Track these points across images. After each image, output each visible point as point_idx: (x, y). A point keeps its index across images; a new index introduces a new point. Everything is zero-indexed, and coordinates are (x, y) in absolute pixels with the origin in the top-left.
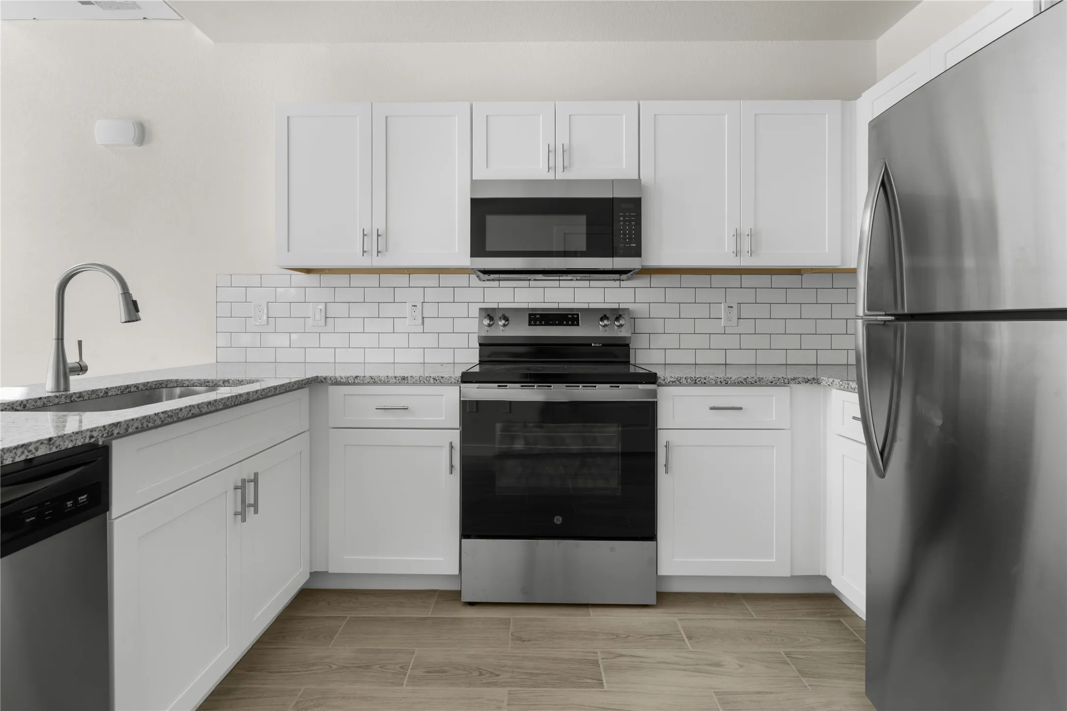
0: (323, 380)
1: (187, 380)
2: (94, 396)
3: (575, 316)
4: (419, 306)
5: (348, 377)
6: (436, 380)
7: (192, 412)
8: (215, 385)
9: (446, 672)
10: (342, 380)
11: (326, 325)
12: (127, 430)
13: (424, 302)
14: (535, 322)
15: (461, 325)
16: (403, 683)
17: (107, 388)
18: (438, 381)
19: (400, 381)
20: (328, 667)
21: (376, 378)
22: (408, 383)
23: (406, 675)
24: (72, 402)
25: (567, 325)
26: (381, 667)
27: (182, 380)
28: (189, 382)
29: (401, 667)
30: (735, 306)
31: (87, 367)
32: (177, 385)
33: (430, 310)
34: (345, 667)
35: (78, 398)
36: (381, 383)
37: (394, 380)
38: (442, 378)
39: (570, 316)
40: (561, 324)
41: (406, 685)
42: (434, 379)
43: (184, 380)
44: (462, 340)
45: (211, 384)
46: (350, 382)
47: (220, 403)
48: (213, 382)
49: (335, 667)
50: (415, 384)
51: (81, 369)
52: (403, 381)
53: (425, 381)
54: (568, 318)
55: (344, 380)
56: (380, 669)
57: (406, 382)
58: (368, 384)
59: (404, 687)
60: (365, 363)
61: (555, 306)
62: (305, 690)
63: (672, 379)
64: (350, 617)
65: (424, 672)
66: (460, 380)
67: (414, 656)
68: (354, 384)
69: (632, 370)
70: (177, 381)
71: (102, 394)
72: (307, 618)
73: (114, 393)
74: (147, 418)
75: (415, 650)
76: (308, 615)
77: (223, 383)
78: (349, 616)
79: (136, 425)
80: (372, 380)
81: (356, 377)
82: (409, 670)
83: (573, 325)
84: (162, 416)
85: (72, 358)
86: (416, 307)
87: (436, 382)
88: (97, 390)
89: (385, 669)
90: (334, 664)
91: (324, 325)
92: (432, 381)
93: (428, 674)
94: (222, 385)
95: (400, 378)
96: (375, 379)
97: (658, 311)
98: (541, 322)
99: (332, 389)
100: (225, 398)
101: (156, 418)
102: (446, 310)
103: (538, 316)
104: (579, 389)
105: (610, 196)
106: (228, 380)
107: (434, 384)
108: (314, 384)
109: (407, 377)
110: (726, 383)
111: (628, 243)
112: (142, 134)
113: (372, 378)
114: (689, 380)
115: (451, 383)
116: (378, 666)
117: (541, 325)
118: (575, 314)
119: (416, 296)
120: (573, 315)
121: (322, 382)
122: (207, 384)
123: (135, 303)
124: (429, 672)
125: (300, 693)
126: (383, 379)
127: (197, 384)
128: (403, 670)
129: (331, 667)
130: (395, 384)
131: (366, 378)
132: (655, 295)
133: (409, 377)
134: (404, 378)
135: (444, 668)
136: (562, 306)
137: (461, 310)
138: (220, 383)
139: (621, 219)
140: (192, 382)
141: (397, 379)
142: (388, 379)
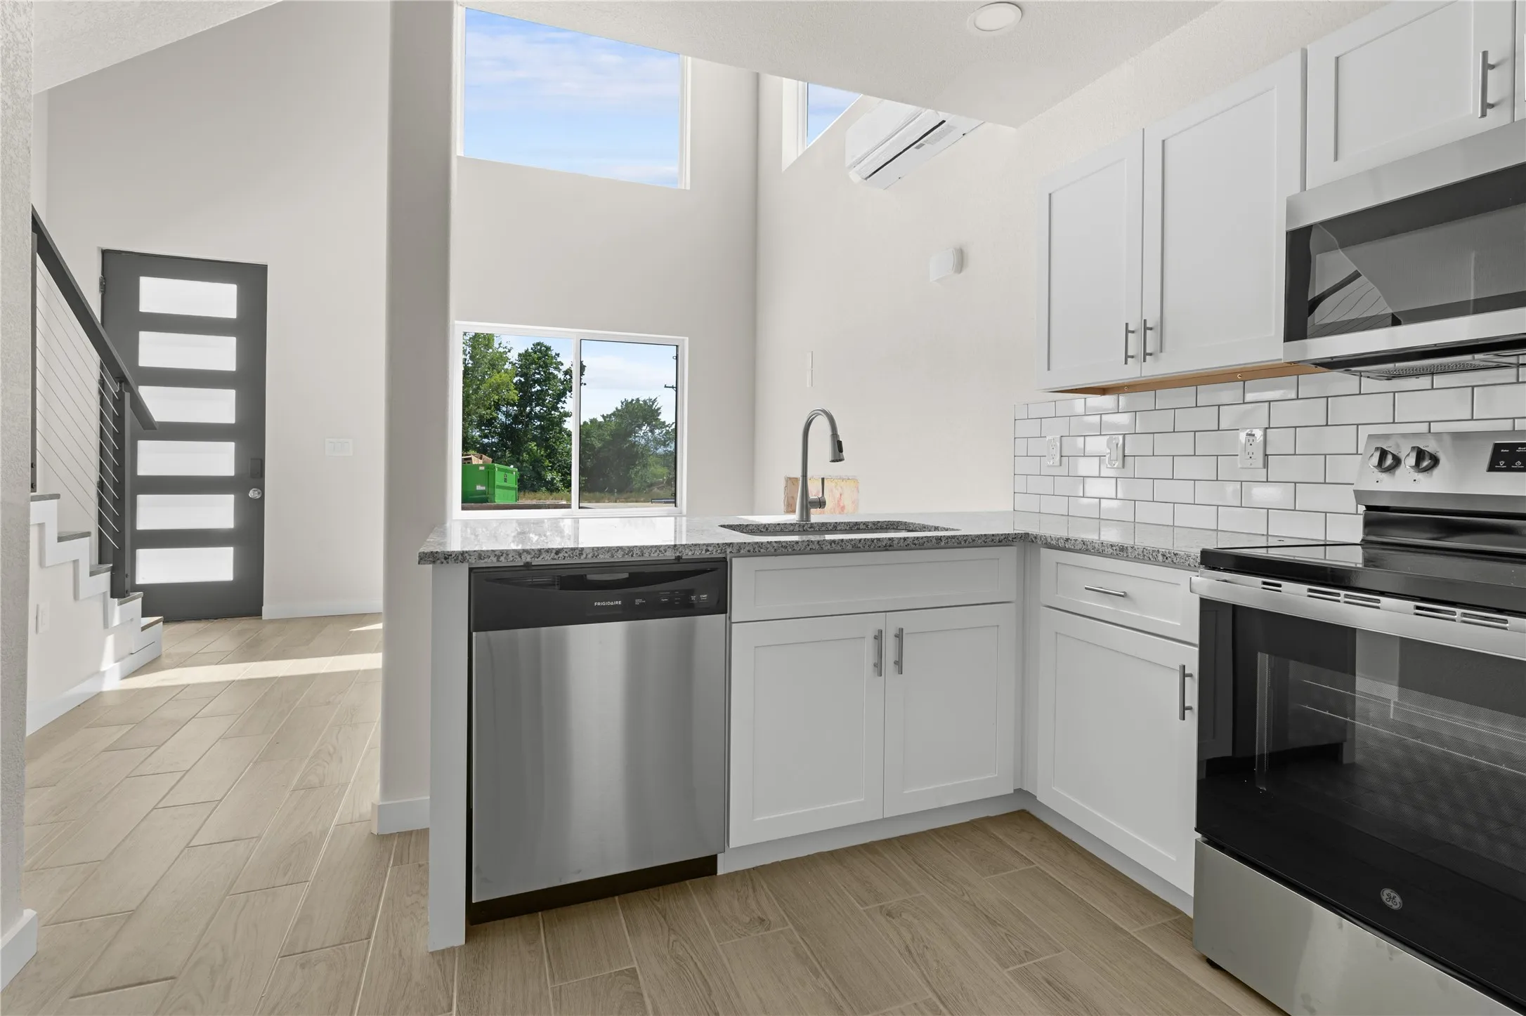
0: (1034, 539)
2: (823, 528)
5: (1058, 539)
6: (1167, 558)
7: (810, 547)
9: (1068, 1000)
10: (1052, 542)
11: (1124, 467)
12: (739, 551)
13: (1269, 428)
14: (1509, 464)
16: (1008, 967)
17: (836, 523)
18: (1169, 559)
19: (1118, 552)
20: (961, 893)
21: (1089, 543)
22: (1127, 556)
23: (1021, 962)
24: (804, 530)
26: (1006, 934)
29: (1026, 952)
31: (825, 502)
34: (975, 905)
35: (810, 528)
36: (1094, 552)
37: (1110, 550)
38: (1175, 555)
41: (1009, 972)
42: (1163, 555)
46: (1062, 546)
47: (847, 544)
49: (966, 898)
50: (1136, 559)
51: (821, 504)
52: (1122, 553)
53: (1151, 557)
55: (1054, 542)
56: (1003, 935)
57: (1125, 555)
58: (1079, 551)
59: (1005, 972)
62: (923, 896)
64: (1037, 867)
65: (1043, 978)
66: (1199, 560)
67: (1055, 955)
68: (1065, 549)
71: (831, 528)
72: (997, 838)
73: (843, 528)
74: (760, 545)
75: (1064, 950)
76: (1000, 837)
78: (1038, 865)
79: (747, 548)
81: (1067, 540)
82: (1031, 962)
84: (775, 545)
85: (814, 493)
87: (1167, 561)
88: (826, 523)
89: (1009, 940)
90: (969, 896)
92: (1160, 558)
93: (1047, 985)
95: (1117, 548)
99: (1045, 552)
100: (855, 539)
101: (769, 546)
104: (1454, 620)
107: (1163, 564)
108: (1024, 542)
109: (1127, 547)
112: (961, 260)
115: (1189, 565)
116: (1005, 931)
121: (1033, 541)
123: (840, 444)
124: (1049, 983)
125: (917, 895)
126: (1097, 546)
128: (1024, 956)
129: (964, 894)
130: (1111, 556)
133: (1129, 548)
134: (1123, 549)
135: (1071, 995)
141: (1114, 548)
142: (1103, 548)
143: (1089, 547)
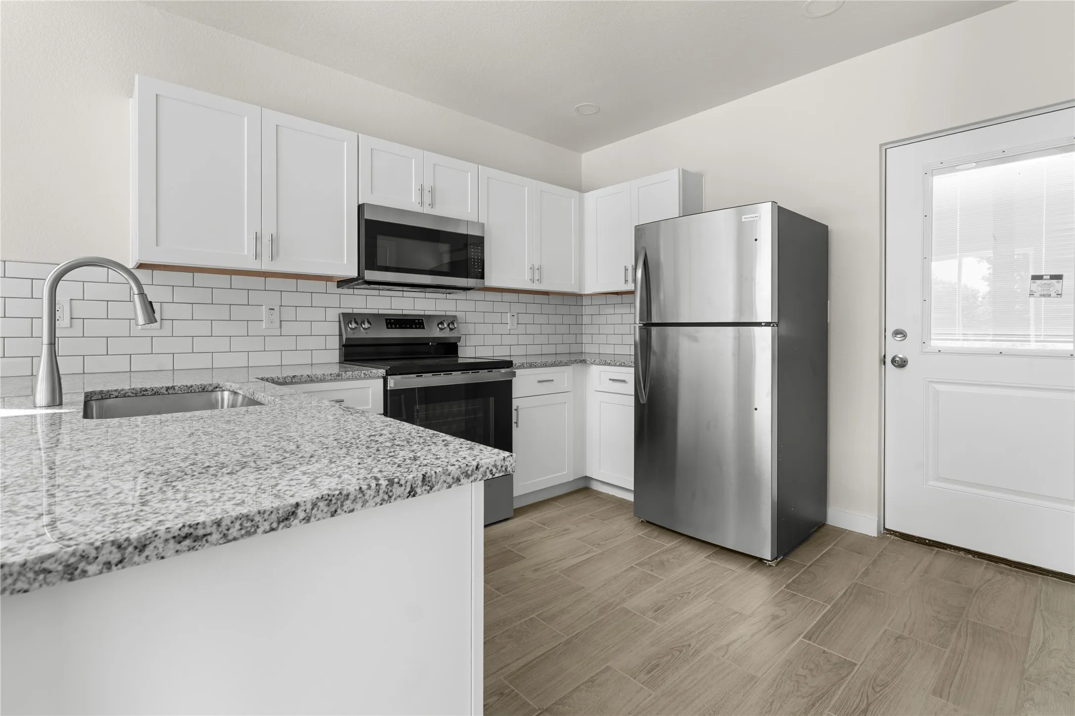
1: (116, 391)
3: (421, 321)
4: (277, 308)
6: (366, 375)
8: (155, 393)
10: (279, 381)
11: (161, 328)
13: (281, 306)
14: (391, 326)
15: (318, 328)
18: (368, 375)
19: (335, 377)
21: (313, 376)
25: (416, 328)
27: (108, 391)
28: (119, 393)
30: (515, 315)
32: (102, 397)
33: (288, 314)
36: (318, 381)
37: (330, 377)
38: (371, 372)
39: (417, 321)
40: (411, 327)
43: (112, 391)
44: (319, 343)
45: (149, 392)
46: (287, 381)
48: (153, 390)
50: (347, 379)
52: (338, 378)
54: (415, 322)
55: (281, 380)
57: (340, 378)
58: (306, 382)
60: (212, 368)
61: (400, 312)
63: (520, 364)
66: (385, 374)
68: (292, 383)
69: (460, 361)
70: (101, 392)
77: (167, 391)
80: (309, 379)
81: (294, 377)
83: (420, 328)
86: (273, 311)
91: (159, 328)
94: (165, 392)
95: (335, 375)
96: (312, 378)
97: (470, 318)
98: (396, 326)
102: (302, 314)
103: (392, 321)
105: (465, 233)
106: (172, 387)
110: (545, 365)
111: (476, 268)
113: (309, 377)
114: (528, 365)
115: (378, 376)
117: (396, 328)
118: (421, 320)
119: (273, 300)
120: (419, 320)
122: (145, 393)
126: (319, 376)
127: (130, 394)
130: (331, 380)
131: (303, 377)
132: (469, 306)
133: (343, 374)
134: (339, 375)
136: (405, 312)
137: (319, 314)
138: (162, 391)
139: (472, 250)
140: (122, 392)
141: (333, 376)
142: (324, 377)
143: (313, 378)
